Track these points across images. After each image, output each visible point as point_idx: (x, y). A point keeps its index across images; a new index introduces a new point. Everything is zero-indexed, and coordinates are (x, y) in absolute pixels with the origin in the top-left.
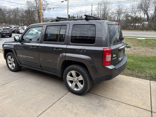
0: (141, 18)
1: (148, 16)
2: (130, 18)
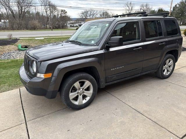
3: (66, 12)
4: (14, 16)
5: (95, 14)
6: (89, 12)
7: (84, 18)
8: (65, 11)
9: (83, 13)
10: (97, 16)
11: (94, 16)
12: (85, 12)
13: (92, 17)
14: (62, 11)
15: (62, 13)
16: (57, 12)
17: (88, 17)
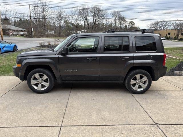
0: (81, 26)
1: (88, 24)
2: (70, 25)
3: (134, 24)
4: (88, 27)
5: (167, 25)
6: (160, 24)
7: (154, 30)
8: (133, 22)
9: (153, 25)
10: (169, 27)
11: (166, 27)
12: (156, 24)
13: (162, 28)
14: (130, 22)
15: (130, 24)
16: (125, 24)
17: (158, 29)
